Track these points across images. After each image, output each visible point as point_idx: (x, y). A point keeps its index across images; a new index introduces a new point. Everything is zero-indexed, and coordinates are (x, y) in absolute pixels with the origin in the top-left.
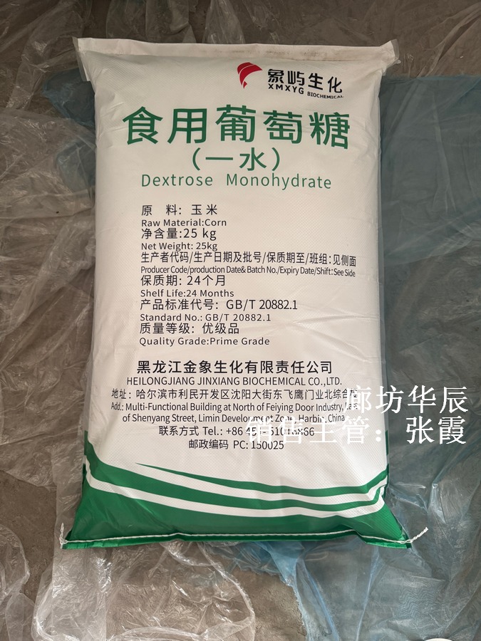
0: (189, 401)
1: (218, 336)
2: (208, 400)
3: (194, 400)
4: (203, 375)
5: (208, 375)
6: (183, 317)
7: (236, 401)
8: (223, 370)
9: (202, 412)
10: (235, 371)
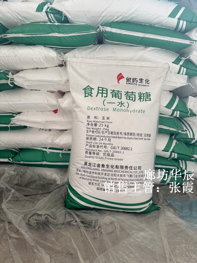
0: (98, 176)
1: (107, 157)
2: (103, 176)
3: (99, 176)
4: (102, 168)
5: (104, 168)
6: (97, 150)
7: (112, 177)
8: (108, 167)
9: (101, 179)
10: (112, 168)
